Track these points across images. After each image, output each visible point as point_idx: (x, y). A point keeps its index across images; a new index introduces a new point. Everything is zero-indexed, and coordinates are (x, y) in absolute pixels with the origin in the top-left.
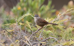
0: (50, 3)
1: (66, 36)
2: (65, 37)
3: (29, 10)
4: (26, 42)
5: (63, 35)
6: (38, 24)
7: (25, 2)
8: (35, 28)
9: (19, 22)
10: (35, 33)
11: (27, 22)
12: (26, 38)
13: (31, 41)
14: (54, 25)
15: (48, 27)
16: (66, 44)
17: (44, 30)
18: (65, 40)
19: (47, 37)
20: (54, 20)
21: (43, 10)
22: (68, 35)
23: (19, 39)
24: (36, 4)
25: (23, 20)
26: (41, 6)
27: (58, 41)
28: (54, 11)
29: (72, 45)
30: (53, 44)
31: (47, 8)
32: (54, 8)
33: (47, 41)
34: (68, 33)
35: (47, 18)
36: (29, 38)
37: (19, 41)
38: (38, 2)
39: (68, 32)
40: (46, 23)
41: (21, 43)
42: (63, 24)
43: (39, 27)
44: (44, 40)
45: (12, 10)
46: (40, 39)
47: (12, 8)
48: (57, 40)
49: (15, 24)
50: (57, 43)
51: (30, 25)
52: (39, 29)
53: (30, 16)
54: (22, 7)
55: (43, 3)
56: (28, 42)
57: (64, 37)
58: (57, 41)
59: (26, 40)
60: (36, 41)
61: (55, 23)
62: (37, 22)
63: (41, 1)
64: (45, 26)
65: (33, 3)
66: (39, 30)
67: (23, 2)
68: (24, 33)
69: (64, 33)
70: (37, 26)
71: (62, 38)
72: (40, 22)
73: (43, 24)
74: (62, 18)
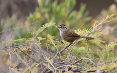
0: (83, 7)
1: (105, 57)
2: (103, 58)
3: (53, 19)
4: (48, 66)
5: (101, 55)
6: (65, 39)
7: (47, 7)
8: (61, 45)
9: (38, 36)
10: (61, 53)
11: (49, 36)
12: (47, 59)
13: (55, 63)
14: (88, 39)
15: (80, 42)
16: (106, 68)
17: (74, 47)
18: (104, 63)
19: (78, 57)
20: (88, 32)
21: (72, 18)
22: (109, 55)
23: (37, 61)
24: (63, 10)
25: (44, 34)
27: (94, 64)
28: (88, 19)
29: (114, 69)
30: (87, 68)
31: (79, 15)
33: (78, 64)
35: (78, 30)
36: (52, 59)
37: (38, 65)
38: (66, 6)
39: (108, 51)
40: (77, 37)
41: (41, 67)
42: (102, 37)
43: (66, 43)
44: (74, 63)
45: (28, 19)
46: (68, 61)
47: (28, 15)
48: (92, 62)
49: (33, 39)
50: (92, 67)
51: (53, 41)
52: (66, 46)
53: (53, 27)
54: (43, 14)
55: (72, 8)
56: (51, 65)
57: (102, 58)
58: (92, 64)
59: (48, 63)
60: (63, 64)
61: (89, 36)
63: (71, 4)
64: (75, 42)
65: (58, 8)
67: (44, 6)
68: (44, 52)
70: (63, 41)
71: (99, 60)
72: (69, 36)
74: (100, 29)
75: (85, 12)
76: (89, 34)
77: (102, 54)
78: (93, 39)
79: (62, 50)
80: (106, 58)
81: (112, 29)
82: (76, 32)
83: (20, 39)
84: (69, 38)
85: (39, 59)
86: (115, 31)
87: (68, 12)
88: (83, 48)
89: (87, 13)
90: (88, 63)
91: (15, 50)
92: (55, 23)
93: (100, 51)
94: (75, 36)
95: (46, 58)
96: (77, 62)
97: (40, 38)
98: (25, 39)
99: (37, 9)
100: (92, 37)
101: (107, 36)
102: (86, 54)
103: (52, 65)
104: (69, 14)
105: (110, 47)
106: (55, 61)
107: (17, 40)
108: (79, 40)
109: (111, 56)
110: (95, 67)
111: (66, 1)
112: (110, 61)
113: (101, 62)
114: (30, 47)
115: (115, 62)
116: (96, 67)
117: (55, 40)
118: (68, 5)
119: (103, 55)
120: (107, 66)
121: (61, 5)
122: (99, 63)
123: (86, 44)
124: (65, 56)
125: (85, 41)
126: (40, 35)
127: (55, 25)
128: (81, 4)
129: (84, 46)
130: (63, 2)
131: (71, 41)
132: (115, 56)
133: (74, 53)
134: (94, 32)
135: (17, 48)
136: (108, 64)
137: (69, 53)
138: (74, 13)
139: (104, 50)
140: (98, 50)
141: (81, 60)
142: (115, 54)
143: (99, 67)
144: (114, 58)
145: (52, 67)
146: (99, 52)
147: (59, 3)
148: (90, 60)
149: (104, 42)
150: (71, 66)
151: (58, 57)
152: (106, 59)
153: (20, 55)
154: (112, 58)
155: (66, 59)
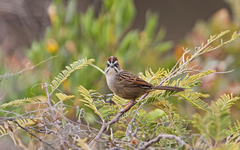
0: (152, 21)
1: (211, 129)
2: (208, 131)
3: (86, 51)
5: (201, 127)
7: (71, 24)
8: (111, 109)
9: (56, 91)
11: (82, 90)
12: (82, 143)
15: (152, 100)
17: (140, 113)
18: (209, 143)
20: (169, 75)
21: (128, 47)
22: (219, 124)
24: (108, 29)
25: (67, 86)
26: (125, 34)
27: (188, 146)
28: (166, 46)
31: (143, 39)
32: (166, 40)
34: (218, 120)
35: (147, 72)
38: (112, 21)
39: (218, 115)
42: (200, 86)
44: (143, 147)
45: (30, 54)
46: (129, 144)
48: (183, 143)
49: (43, 100)
51: (91, 101)
52: (122, 110)
54: (62, 43)
55: (128, 24)
57: (205, 132)
58: (184, 148)
61: (173, 85)
64: (140, 99)
65: (96, 27)
66: (123, 113)
67: (64, 24)
68: (74, 127)
69: (204, 120)
71: (198, 137)
72: (126, 86)
74: (196, 68)
75: (156, 31)
76: (171, 81)
77: (206, 123)
78: (181, 90)
79: (114, 118)
80: (214, 131)
81: (223, 65)
82: (141, 76)
83: (16, 102)
84: (127, 90)
85: (62, 143)
86: (228, 69)
87: (119, 34)
88: (160, 112)
89: (162, 34)
90: (173, 146)
91: (6, 127)
92: (92, 60)
93: (200, 117)
95: (79, 140)
96: (149, 146)
97: (62, 97)
99: (48, 31)
100: (180, 86)
101: (211, 81)
102: (166, 125)
104: (121, 40)
105: (221, 107)
106: (99, 145)
107: (10, 103)
108: (150, 96)
112: (222, 138)
113: (203, 142)
114: (41, 118)
115: (234, 140)
117: (95, 98)
118: (118, 18)
119: (207, 126)
121: (103, 18)
122: (198, 144)
123: (166, 103)
124: (121, 132)
125: (164, 96)
126: (60, 89)
127: (93, 63)
128: (148, 14)
129: (162, 107)
132: (233, 125)
133: (141, 124)
134: (184, 74)
135: (10, 122)
138: (132, 36)
139: (208, 115)
140: (195, 116)
141: (158, 141)
142: (233, 121)
144: (232, 132)
146: (197, 120)
147: (96, 16)
148: (178, 138)
151: (106, 137)
152: (214, 135)
153: (19, 136)
154: (227, 132)
155: (124, 139)
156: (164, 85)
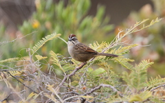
0: (101, 11)
1: (134, 82)
2: (132, 83)
3: (58, 28)
4: (52, 98)
7: (49, 11)
8: (70, 66)
9: (35, 54)
10: (70, 77)
11: (52, 54)
12: (51, 87)
13: (62, 93)
14: (110, 56)
15: (97, 62)
16: (136, 99)
17: (88, 69)
19: (95, 83)
20: (108, 46)
21: (85, 27)
22: (140, 79)
23: (36, 90)
24: (72, 15)
25: (45, 50)
26: (83, 18)
27: (119, 92)
28: (110, 28)
29: (148, 100)
30: (108, 100)
31: (95, 22)
32: (110, 23)
33: (96, 93)
34: (139, 76)
35: (94, 44)
36: (58, 88)
37: (37, 96)
38: (75, 10)
39: (139, 73)
41: (42, 99)
43: (78, 64)
44: (90, 92)
45: (22, 29)
46: (81, 90)
47: (22, 24)
48: (116, 90)
49: (28, 59)
50: (116, 97)
51: (58, 61)
52: (78, 67)
53: (58, 40)
54: (42, 22)
55: (85, 12)
56: (55, 96)
57: (130, 84)
58: (116, 93)
59: (51, 93)
60: (73, 94)
61: (111, 53)
62: (73, 52)
63: (83, 7)
64: (90, 61)
65: (65, 13)
66: (78, 69)
67: (45, 10)
68: (46, 77)
70: (73, 60)
71: (126, 87)
72: (81, 53)
73: (85, 55)
74: (127, 42)
75: (104, 17)
76: (110, 50)
77: (130, 78)
78: (116, 56)
79: (72, 73)
80: (136, 84)
81: (146, 41)
82: (91, 46)
83: (10, 59)
84: (81, 55)
85: (38, 87)
86: (149, 43)
88: (102, 70)
89: (107, 19)
90: (110, 92)
91: (2, 75)
92: (60, 34)
93: (127, 74)
94: (90, 53)
95: (49, 85)
96: (93, 91)
97: (39, 57)
98: (17, 58)
99: (34, 14)
100: (116, 54)
102: (106, 78)
103: (58, 96)
104: (81, 22)
105: (141, 67)
106: (61, 90)
107: (6, 60)
108: (96, 59)
109: (143, 81)
110: (119, 98)
111: (76, 2)
112: (141, 88)
113: (128, 90)
114: (25, 71)
115: (149, 90)
116: (122, 97)
117: (60, 59)
118: (79, 7)
119: (132, 80)
120: (138, 95)
122: (126, 91)
123: (106, 64)
124: (76, 82)
125: (105, 60)
126: (39, 52)
127: (61, 37)
128: (98, 6)
129: (104, 66)
130: (71, 4)
131: (84, 60)
132: (148, 80)
133: (89, 77)
134: (118, 46)
135: (5, 73)
136: (139, 93)
137: (82, 79)
138: (87, 20)
139: (132, 73)
140: (124, 73)
141: (100, 88)
142: (149, 77)
143: (126, 97)
144: (148, 84)
145: (57, 98)
146: (126, 76)
147: (65, 6)
148: (113, 87)
149: (133, 61)
150: (84, 97)
151: (66, 84)
152: (136, 86)
153: (10, 82)
154: (144, 84)
155: (78, 86)
156: (105, 52)
